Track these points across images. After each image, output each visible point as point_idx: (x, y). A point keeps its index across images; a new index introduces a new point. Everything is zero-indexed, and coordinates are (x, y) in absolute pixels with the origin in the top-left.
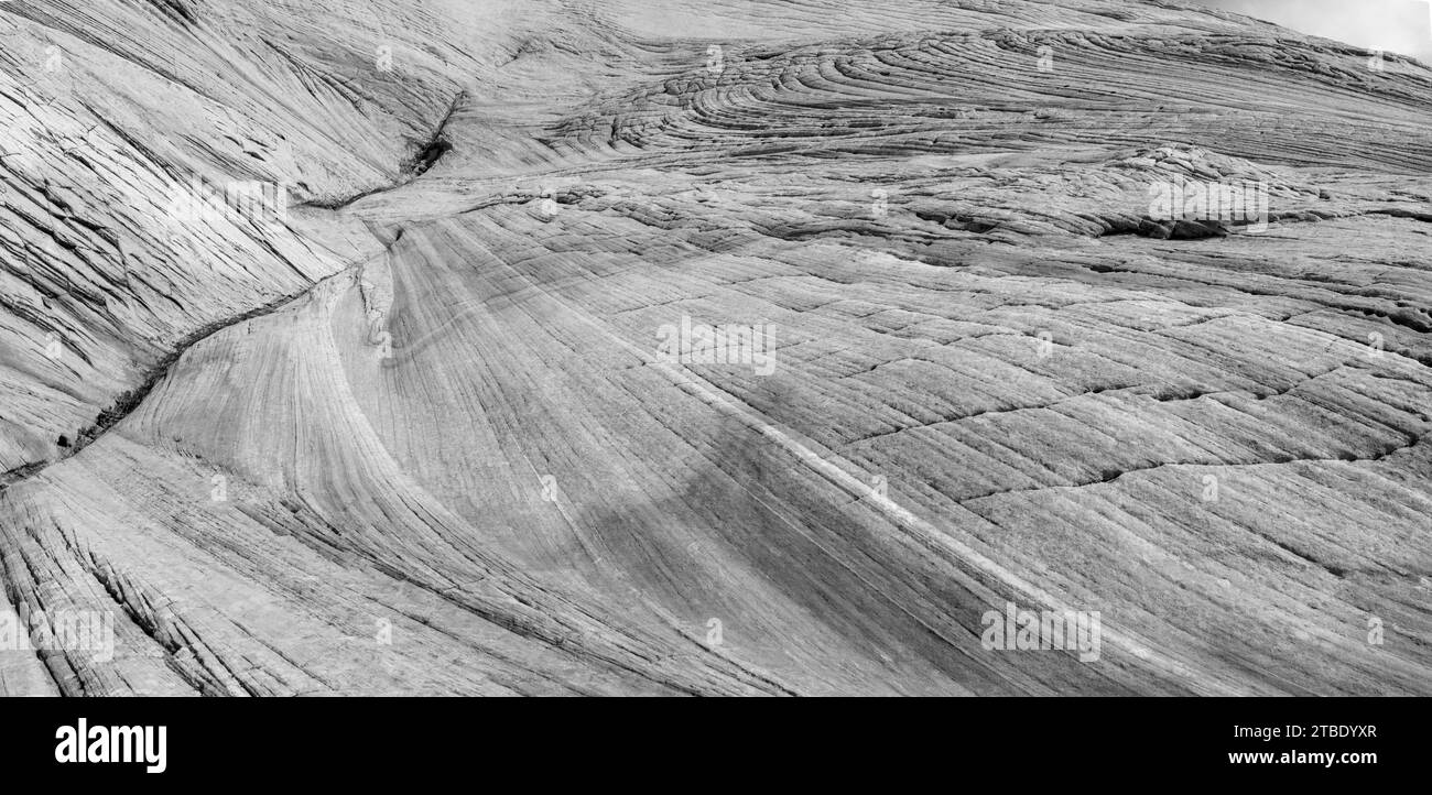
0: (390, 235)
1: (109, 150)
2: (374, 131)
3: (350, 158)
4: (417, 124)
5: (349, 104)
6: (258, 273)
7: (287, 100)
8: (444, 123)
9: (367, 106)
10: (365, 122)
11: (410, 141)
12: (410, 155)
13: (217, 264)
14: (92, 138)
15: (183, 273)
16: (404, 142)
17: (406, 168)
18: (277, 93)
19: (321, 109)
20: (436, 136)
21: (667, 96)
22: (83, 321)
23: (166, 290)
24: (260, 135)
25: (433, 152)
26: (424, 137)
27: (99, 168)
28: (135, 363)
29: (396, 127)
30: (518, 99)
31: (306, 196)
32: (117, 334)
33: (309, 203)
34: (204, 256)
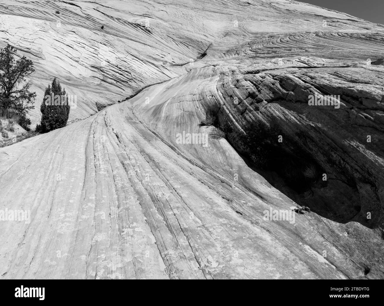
0: (189, 70)
1: (130, 59)
2: (191, 51)
3: (185, 57)
4: (201, 50)
5: (186, 47)
6: (160, 77)
7: (171, 47)
8: (207, 50)
9: (190, 47)
10: (189, 50)
11: (199, 53)
12: (199, 55)
13: (151, 76)
14: (127, 57)
15: (144, 77)
16: (198, 53)
17: (198, 58)
18: (169, 46)
19: (179, 48)
20: (205, 52)
21: (248, 45)
22: (124, 85)
23: (140, 80)
24: (164, 54)
25: (204, 55)
26: (202, 52)
27: (128, 62)
28: (134, 91)
29: (196, 50)
30: (223, 45)
31: (174, 64)
32: (130, 87)
33: (175, 65)
34: (148, 75)
